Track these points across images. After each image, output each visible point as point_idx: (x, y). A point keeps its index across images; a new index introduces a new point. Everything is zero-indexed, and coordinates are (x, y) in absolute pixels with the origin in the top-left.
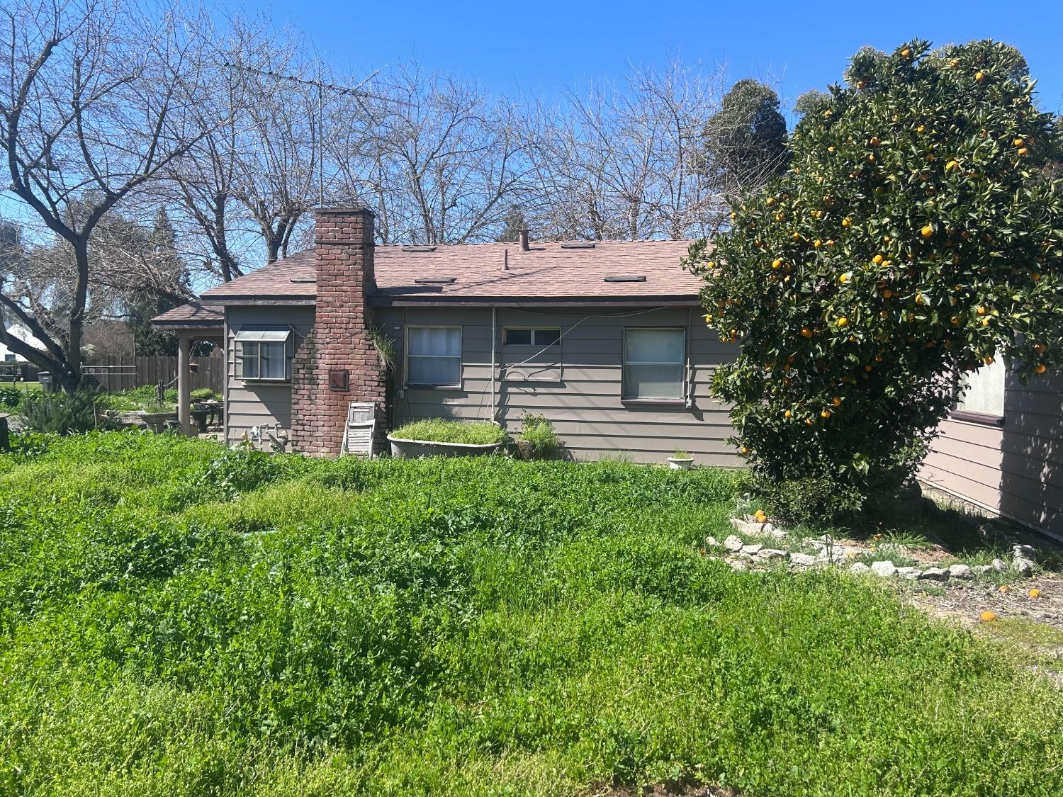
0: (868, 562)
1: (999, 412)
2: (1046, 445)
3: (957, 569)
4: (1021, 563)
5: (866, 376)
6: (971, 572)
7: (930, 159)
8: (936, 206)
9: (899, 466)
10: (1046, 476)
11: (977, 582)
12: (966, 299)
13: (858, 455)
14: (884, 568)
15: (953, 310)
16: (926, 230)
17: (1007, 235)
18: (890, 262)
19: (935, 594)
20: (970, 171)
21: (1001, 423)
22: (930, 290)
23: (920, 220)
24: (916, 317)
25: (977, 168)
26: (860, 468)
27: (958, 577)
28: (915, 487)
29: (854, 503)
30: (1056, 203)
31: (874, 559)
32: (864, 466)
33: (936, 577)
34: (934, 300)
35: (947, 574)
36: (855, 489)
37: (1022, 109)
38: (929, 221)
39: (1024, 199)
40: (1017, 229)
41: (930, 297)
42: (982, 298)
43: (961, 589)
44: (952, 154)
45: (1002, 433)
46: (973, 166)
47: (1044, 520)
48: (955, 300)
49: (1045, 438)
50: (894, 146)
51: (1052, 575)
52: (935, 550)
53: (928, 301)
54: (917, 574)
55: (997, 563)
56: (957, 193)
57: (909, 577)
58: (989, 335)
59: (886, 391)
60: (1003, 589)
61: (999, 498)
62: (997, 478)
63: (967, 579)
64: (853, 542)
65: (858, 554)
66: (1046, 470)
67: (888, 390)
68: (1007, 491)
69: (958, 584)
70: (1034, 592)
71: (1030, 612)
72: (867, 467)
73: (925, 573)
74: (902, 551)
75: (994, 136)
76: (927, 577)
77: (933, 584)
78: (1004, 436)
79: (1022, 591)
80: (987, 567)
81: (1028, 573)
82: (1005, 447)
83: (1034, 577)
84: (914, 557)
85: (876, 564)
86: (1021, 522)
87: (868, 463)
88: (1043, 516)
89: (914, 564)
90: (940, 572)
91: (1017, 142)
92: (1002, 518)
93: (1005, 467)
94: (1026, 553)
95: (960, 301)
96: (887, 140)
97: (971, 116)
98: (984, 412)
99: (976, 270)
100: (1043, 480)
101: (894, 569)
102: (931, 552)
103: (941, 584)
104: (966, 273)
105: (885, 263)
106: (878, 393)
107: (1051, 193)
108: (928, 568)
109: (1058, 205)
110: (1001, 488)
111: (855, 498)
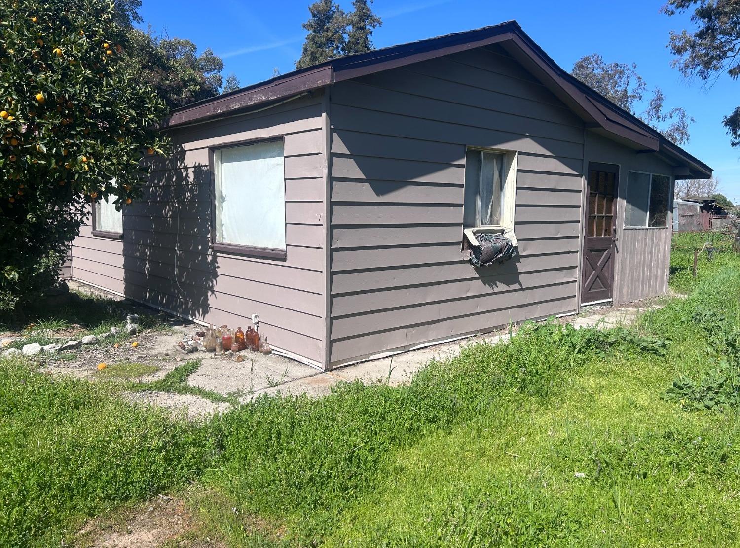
0: (20, 346)
1: (120, 230)
2: (146, 250)
3: (86, 339)
4: (129, 327)
5: (11, 206)
6: (97, 339)
7: (39, 43)
8: (46, 80)
9: (41, 272)
10: (148, 270)
11: (100, 344)
12: (74, 151)
13: (8, 267)
14: (32, 349)
15: (65, 159)
16: (39, 96)
17: (98, 108)
18: (14, 117)
19: (69, 359)
20: (70, 58)
21: (122, 237)
22: (46, 141)
23: (35, 89)
24: (39, 162)
25: (75, 57)
26: (11, 276)
27: (87, 344)
28: (64, 287)
29: (8, 305)
30: (129, 91)
31: (24, 344)
32: (14, 275)
33: (71, 347)
34: (50, 150)
35: (80, 344)
36: (9, 293)
37: (107, 22)
38: (41, 90)
39: (108, 84)
40: (104, 105)
41: (46, 147)
42: (84, 150)
43: (89, 351)
44: (57, 44)
45: (122, 244)
46: (72, 56)
47: (149, 297)
48: (66, 151)
49: (146, 246)
50: (12, 27)
51: (149, 330)
52: (74, 328)
53: (45, 150)
54: (58, 348)
55: (113, 330)
56: (60, 72)
57: (52, 351)
58: (89, 176)
59: (28, 218)
60: (116, 346)
61: (124, 286)
62: (121, 274)
63: (93, 344)
64: (10, 334)
65: (12, 342)
66: (147, 266)
67: (29, 216)
68: (128, 281)
69: (87, 348)
70: (135, 344)
71: (131, 357)
72: (17, 276)
73: (64, 346)
74: (49, 333)
75: (89, 37)
76: (65, 348)
77: (68, 353)
78: (124, 246)
79: (128, 344)
80: (107, 333)
81: (133, 332)
82: (125, 253)
83: (137, 334)
84: (57, 336)
85: (26, 348)
86: (137, 300)
87: (18, 272)
88: (148, 295)
89: (57, 341)
90: (75, 343)
91: (105, 45)
92: (127, 299)
93: (126, 266)
94: (133, 320)
95: (69, 152)
96: (6, 21)
97: (73, 19)
98: (113, 230)
99: (80, 131)
100: (146, 272)
101: (40, 347)
102: (71, 330)
103: (75, 351)
104: (72, 132)
105: (10, 118)
106: (22, 220)
107: (125, 84)
108: (67, 342)
109: (130, 93)
110: (125, 280)
111: (8, 300)
